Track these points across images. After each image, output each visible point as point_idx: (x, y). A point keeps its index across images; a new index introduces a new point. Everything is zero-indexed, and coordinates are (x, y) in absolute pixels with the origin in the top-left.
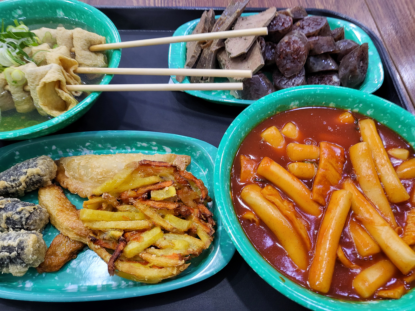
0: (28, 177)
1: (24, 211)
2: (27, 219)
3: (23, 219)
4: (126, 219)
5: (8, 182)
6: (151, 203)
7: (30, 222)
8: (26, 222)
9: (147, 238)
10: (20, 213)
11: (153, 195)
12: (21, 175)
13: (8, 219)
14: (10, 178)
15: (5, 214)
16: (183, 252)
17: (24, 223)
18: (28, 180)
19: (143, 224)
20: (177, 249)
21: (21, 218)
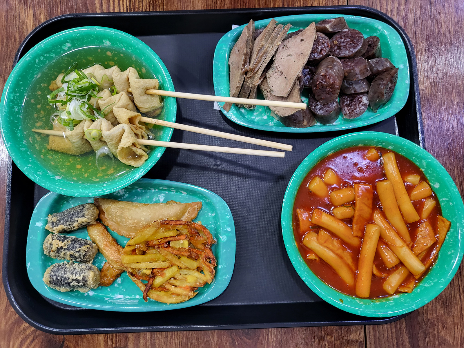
0: (79, 224)
1: (81, 251)
2: (84, 256)
3: (82, 256)
4: (153, 261)
5: (66, 226)
6: (170, 250)
7: (86, 257)
8: (84, 258)
9: (168, 273)
10: (79, 252)
11: (172, 244)
12: (74, 221)
13: (71, 255)
14: (66, 223)
15: (69, 252)
16: (192, 284)
17: (82, 258)
18: (79, 225)
19: (165, 264)
20: (189, 283)
21: (80, 255)
